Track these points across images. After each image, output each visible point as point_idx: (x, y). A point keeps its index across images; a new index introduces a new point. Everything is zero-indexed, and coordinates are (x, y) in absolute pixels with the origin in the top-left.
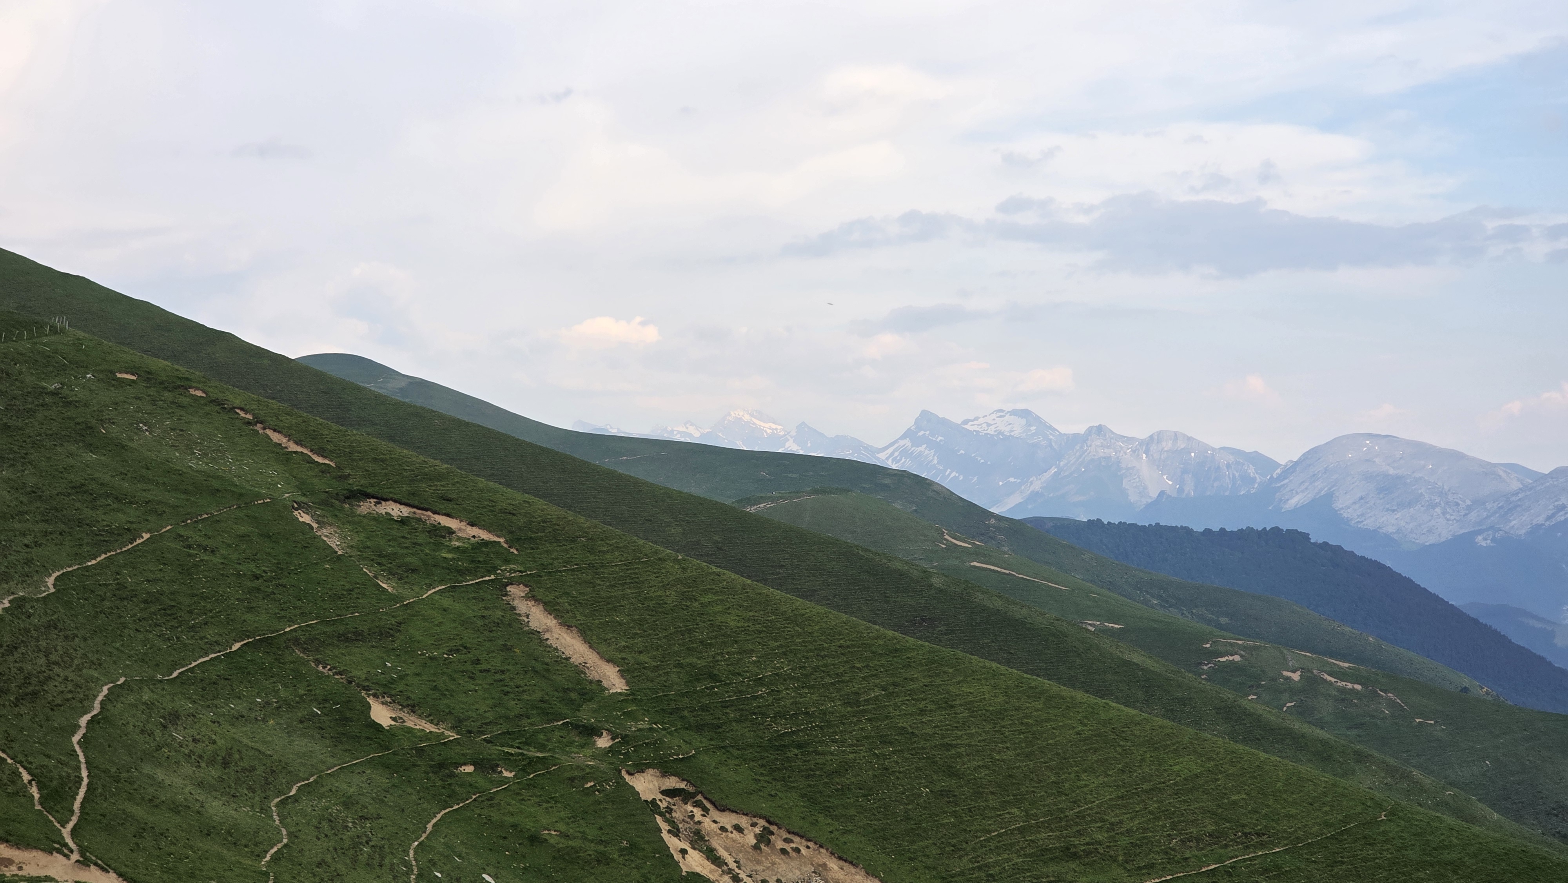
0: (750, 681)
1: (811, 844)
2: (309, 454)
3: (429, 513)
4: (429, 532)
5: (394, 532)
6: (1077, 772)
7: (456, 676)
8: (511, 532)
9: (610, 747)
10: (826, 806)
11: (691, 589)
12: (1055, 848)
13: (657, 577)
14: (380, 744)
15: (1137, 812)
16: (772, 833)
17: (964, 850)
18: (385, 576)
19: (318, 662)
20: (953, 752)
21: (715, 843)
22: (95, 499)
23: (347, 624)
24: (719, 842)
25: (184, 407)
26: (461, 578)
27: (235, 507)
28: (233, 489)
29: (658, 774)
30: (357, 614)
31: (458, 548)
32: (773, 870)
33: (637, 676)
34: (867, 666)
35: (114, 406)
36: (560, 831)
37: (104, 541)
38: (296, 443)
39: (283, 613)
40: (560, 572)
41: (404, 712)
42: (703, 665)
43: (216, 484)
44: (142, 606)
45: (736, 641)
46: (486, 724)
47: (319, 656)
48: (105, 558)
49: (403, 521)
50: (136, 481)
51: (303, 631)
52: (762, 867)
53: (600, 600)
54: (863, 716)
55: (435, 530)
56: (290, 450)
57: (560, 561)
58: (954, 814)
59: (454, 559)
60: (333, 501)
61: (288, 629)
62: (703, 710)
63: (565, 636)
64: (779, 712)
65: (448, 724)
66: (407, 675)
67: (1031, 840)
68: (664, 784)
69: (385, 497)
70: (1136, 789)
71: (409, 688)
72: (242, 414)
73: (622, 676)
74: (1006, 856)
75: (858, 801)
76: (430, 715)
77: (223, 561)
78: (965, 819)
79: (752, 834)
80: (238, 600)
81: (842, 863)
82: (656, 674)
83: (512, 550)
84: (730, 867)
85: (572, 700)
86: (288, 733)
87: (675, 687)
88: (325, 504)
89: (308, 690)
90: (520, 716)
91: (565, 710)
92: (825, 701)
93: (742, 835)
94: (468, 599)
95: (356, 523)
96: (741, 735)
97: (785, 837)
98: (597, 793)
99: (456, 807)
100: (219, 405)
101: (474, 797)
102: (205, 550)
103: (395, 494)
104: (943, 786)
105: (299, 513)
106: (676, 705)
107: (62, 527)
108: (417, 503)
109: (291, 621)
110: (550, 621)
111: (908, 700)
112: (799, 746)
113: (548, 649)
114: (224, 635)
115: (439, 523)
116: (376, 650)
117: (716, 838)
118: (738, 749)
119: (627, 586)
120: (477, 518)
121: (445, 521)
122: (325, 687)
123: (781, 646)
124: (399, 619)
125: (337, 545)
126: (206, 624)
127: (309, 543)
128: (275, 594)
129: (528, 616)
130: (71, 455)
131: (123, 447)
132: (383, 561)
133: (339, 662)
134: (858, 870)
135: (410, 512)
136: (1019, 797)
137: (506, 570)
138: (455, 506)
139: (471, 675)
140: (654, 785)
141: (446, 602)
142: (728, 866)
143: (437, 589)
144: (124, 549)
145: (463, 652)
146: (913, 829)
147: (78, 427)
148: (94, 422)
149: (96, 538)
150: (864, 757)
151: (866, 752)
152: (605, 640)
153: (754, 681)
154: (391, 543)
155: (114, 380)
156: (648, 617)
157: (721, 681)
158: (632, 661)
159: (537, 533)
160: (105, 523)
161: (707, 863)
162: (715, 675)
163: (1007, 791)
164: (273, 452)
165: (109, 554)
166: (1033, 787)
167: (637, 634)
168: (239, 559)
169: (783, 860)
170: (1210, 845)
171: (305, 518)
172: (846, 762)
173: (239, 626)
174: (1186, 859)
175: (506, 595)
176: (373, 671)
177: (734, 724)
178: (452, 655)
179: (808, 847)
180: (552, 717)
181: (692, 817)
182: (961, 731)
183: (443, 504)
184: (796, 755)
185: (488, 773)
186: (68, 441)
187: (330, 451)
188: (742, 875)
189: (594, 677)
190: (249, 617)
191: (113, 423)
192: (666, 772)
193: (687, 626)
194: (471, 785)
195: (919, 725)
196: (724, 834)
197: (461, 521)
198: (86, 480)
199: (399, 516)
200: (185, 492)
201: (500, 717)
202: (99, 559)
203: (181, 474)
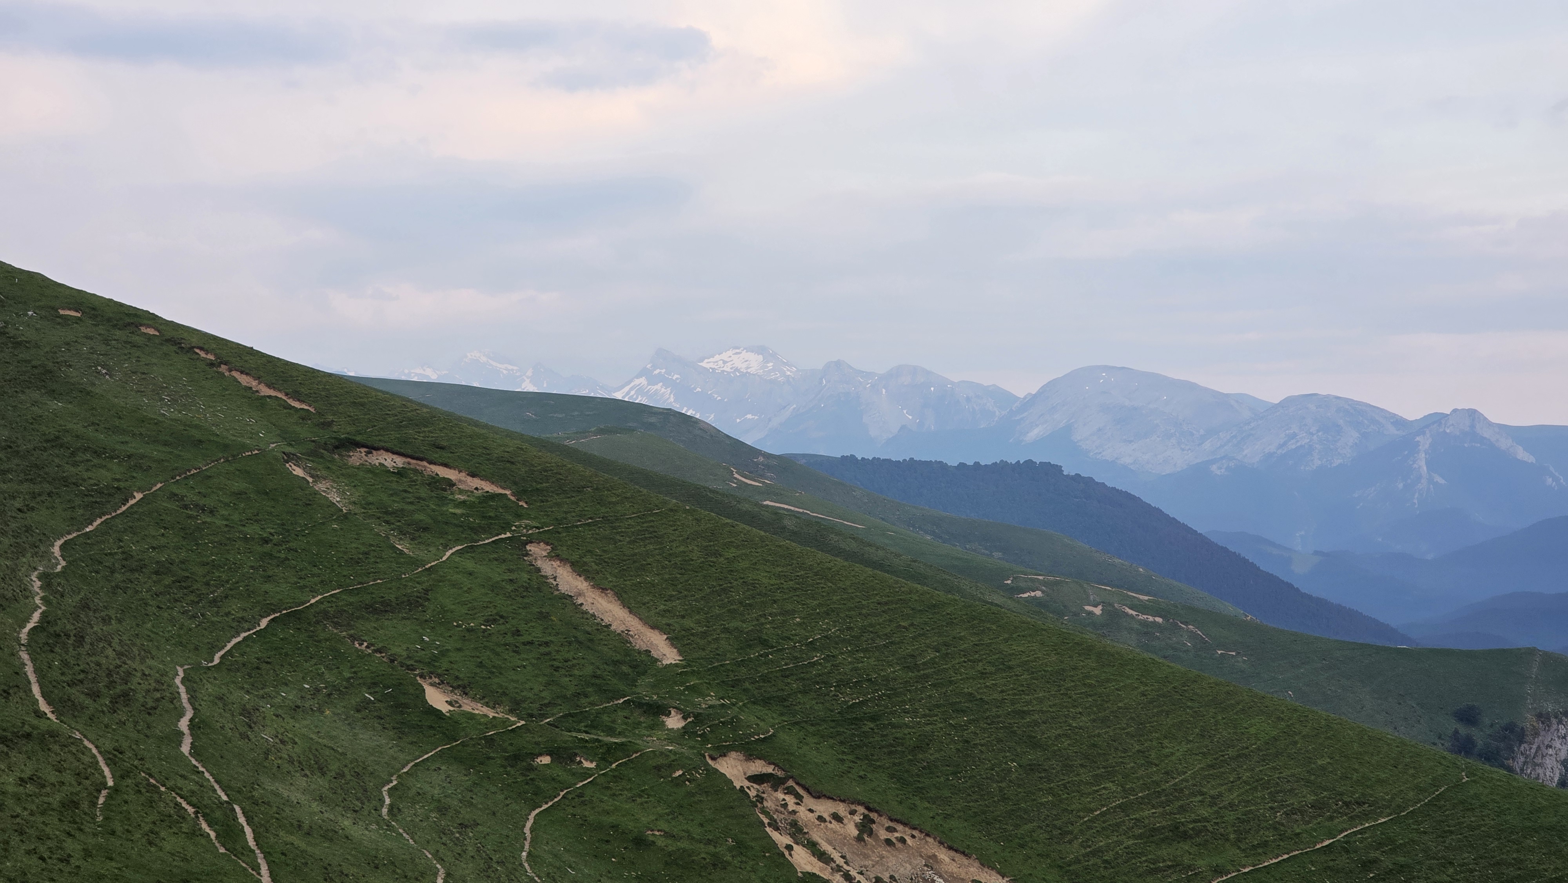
0: (802, 645)
1: (916, 833)
2: (284, 398)
3: (425, 463)
4: (429, 484)
5: (394, 486)
6: (1158, 738)
7: (498, 650)
8: (515, 483)
9: (683, 728)
10: (918, 787)
11: (712, 543)
12: (1164, 827)
13: (675, 530)
14: (444, 734)
15: (1232, 782)
16: (873, 822)
17: (1071, 833)
18: (395, 536)
19: (353, 638)
20: (1028, 720)
21: (816, 836)
22: (73, 454)
23: (372, 593)
24: (819, 834)
25: (139, 347)
26: (475, 537)
27: (222, 460)
28: (215, 439)
29: (742, 757)
30: (379, 581)
31: (464, 502)
32: (882, 865)
33: (687, 644)
34: (912, 625)
35: (66, 347)
36: (664, 831)
37: (96, 502)
38: (269, 386)
39: (302, 583)
40: (577, 526)
41: (456, 694)
42: (750, 629)
43: (197, 434)
44: (154, 577)
45: (774, 601)
46: (546, 705)
47: (352, 632)
48: (102, 523)
49: (400, 473)
50: (111, 433)
51: (329, 602)
52: (870, 862)
53: (625, 558)
54: (927, 682)
55: (435, 483)
56: (262, 394)
57: (573, 514)
58: (1050, 791)
59: (464, 514)
60: (323, 451)
61: (313, 601)
62: (764, 681)
63: (600, 600)
64: (841, 680)
65: (505, 706)
66: (448, 650)
67: (1136, 819)
68: (748, 768)
69: (376, 445)
70: (1223, 756)
71: (455, 666)
72: (202, 354)
73: (673, 645)
74: (1115, 839)
75: (948, 779)
76: (484, 697)
77: (225, 523)
78: (1064, 797)
79: (852, 823)
80: (252, 567)
81: (952, 853)
82: (706, 640)
83: (521, 503)
84: (837, 862)
85: (625, 674)
86: (349, 724)
87: (728, 656)
88: (313, 454)
89: (355, 673)
90: (578, 695)
91: (622, 687)
92: (883, 665)
93: (842, 825)
94: (490, 560)
95: (351, 476)
96: (811, 708)
97: (887, 825)
98: (687, 782)
99: (545, 807)
100: (176, 344)
101: (562, 794)
102: (203, 510)
103: (385, 442)
104: (1031, 760)
105: (291, 466)
106: (735, 676)
107: (47, 487)
108: (409, 452)
109: (314, 592)
110: (580, 583)
111: (965, 662)
112: (873, 718)
113: (586, 616)
114: (248, 610)
115: (437, 474)
116: (408, 622)
117: (815, 829)
118: (812, 725)
119: (647, 541)
120: (477, 467)
121: (444, 472)
122: (371, 668)
123: (820, 605)
124: (425, 586)
125: (337, 501)
126: (226, 597)
127: (310, 501)
128: (289, 559)
129: (555, 578)
130: (35, 403)
131: (88, 393)
132: (390, 518)
133: (374, 638)
134: (971, 861)
135: (404, 462)
136: (1109, 769)
137: (523, 526)
138: (450, 455)
139: (515, 649)
140: (739, 770)
141: (470, 565)
142: (835, 862)
143: (454, 550)
144: (119, 512)
145: (500, 622)
146: (1013, 810)
147: (36, 371)
148: (50, 365)
149: (86, 499)
150: (941, 728)
151: (941, 722)
152: (644, 604)
153: (807, 645)
154: (394, 498)
155: (57, 317)
156: (679, 576)
157: (772, 647)
158: (677, 627)
159: (541, 483)
160: (92, 482)
161: (814, 860)
162: (765, 640)
163: (1096, 762)
164: (244, 397)
165: (104, 518)
166: (1121, 757)
167: (671, 596)
168: (241, 521)
169: (889, 852)
170: (1315, 817)
171: (298, 472)
172: (925, 735)
173: (260, 598)
174: (1298, 834)
175: (527, 555)
176: (411, 646)
177: (799, 696)
178: (490, 626)
179: (913, 836)
180: (610, 695)
181: (785, 806)
182: (1028, 695)
183: (437, 453)
184: (872, 729)
185: (566, 764)
186: (29, 388)
187: (306, 395)
188: (853, 873)
189: (640, 646)
190: (267, 587)
191: (70, 366)
192: (751, 755)
193: (721, 585)
194: (553, 779)
195: (985, 690)
196: (822, 824)
197: (460, 471)
198: (59, 432)
199: (394, 467)
200: (166, 444)
201: (558, 697)
202: (95, 524)
203: (156, 424)
